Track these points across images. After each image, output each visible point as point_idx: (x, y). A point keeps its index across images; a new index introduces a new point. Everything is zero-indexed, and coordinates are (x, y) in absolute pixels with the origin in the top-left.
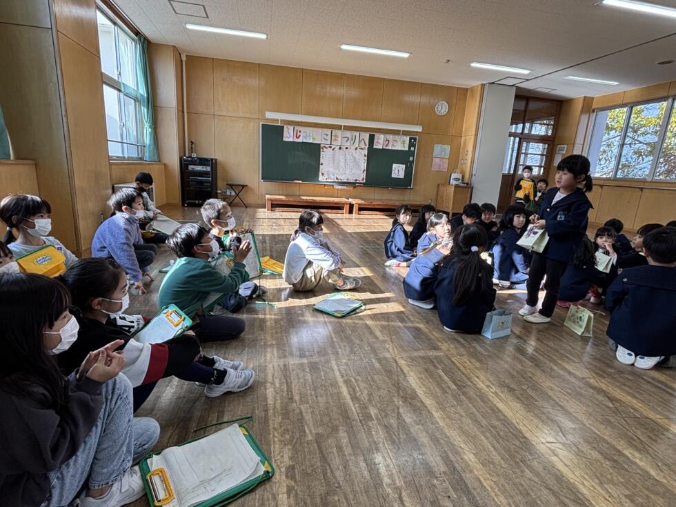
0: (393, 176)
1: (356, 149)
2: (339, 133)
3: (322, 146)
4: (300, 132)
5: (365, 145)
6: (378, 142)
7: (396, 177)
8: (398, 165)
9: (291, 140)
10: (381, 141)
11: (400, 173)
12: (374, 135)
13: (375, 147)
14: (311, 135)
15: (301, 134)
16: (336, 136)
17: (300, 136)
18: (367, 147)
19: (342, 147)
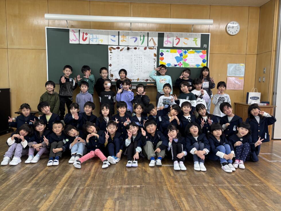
1: (145, 48)
4: (86, 34)
5: (155, 44)
6: (167, 41)
9: (77, 42)
10: (171, 39)
12: (164, 33)
13: (165, 45)
15: (88, 36)
16: (123, 37)
17: (86, 38)
18: (157, 46)
19: (130, 47)
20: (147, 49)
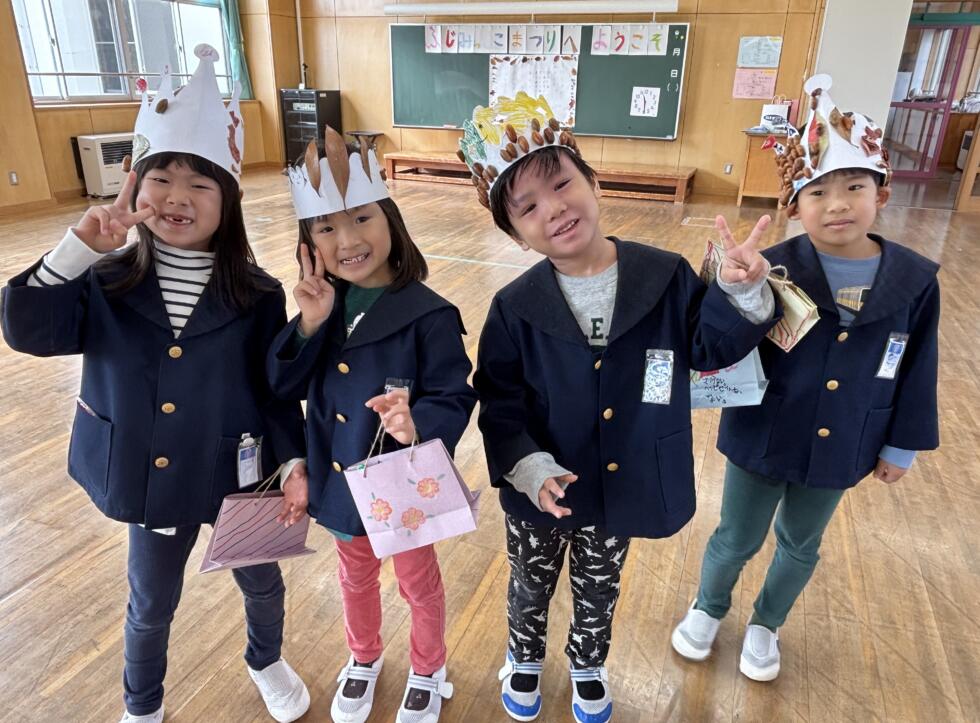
0: (634, 112)
1: (556, 59)
2: (522, 29)
3: (492, 57)
4: (453, 34)
5: (575, 49)
6: (599, 43)
7: (641, 114)
8: (643, 89)
9: (438, 50)
10: (607, 39)
11: (648, 106)
12: (591, 27)
13: (594, 52)
14: (472, 39)
15: (455, 38)
16: (517, 36)
17: (453, 41)
18: (578, 53)
19: (528, 57)
20: (561, 59)
